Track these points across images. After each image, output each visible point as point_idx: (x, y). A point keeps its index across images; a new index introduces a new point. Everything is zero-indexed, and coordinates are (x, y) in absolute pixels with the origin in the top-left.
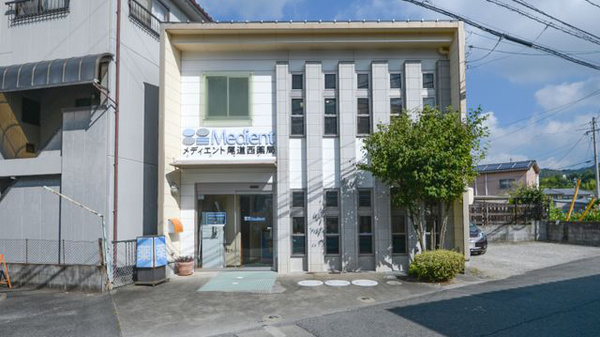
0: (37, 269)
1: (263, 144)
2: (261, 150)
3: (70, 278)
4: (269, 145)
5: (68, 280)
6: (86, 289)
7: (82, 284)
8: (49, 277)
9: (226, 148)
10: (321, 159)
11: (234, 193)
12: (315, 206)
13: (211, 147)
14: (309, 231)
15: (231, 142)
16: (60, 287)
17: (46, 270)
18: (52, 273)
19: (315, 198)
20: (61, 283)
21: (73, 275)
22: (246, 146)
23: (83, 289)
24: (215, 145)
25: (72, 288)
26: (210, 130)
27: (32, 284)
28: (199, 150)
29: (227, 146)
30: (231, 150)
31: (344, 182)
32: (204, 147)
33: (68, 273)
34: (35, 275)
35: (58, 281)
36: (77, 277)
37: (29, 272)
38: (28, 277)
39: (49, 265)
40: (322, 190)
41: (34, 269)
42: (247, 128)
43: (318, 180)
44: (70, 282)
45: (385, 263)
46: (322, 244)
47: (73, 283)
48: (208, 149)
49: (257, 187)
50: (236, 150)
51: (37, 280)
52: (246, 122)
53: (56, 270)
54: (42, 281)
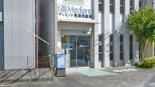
0: (12, 73)
1: (88, 14)
2: (87, 16)
3: (33, 75)
4: (90, 14)
5: (32, 76)
6: (43, 80)
7: (41, 78)
8: (20, 76)
9: (73, 14)
10: (109, 22)
11: (76, 34)
12: (107, 41)
13: (68, 13)
14: (105, 51)
15: (76, 12)
16: (27, 80)
17: (18, 72)
18: (22, 74)
19: (107, 38)
20: (28, 78)
21: (35, 74)
22: (81, 14)
23: (41, 80)
24: (69, 12)
25: (35, 80)
26: (67, 5)
27: (9, 81)
28: (62, 14)
29: (74, 13)
30: (75, 15)
31: (116, 32)
32: (65, 13)
33: (32, 73)
34: (11, 75)
35: (25, 78)
36: (38, 74)
37: (6, 75)
38: (5, 77)
39: (20, 70)
40: (109, 35)
41: (9, 73)
42: (82, 6)
43: (108, 31)
44: (33, 77)
45: (128, 63)
46: (109, 56)
47: (36, 78)
48: (66, 14)
49: (85, 32)
50: (77, 15)
51: (12, 78)
52: (81, 4)
53: (25, 72)
54: (15, 79)
